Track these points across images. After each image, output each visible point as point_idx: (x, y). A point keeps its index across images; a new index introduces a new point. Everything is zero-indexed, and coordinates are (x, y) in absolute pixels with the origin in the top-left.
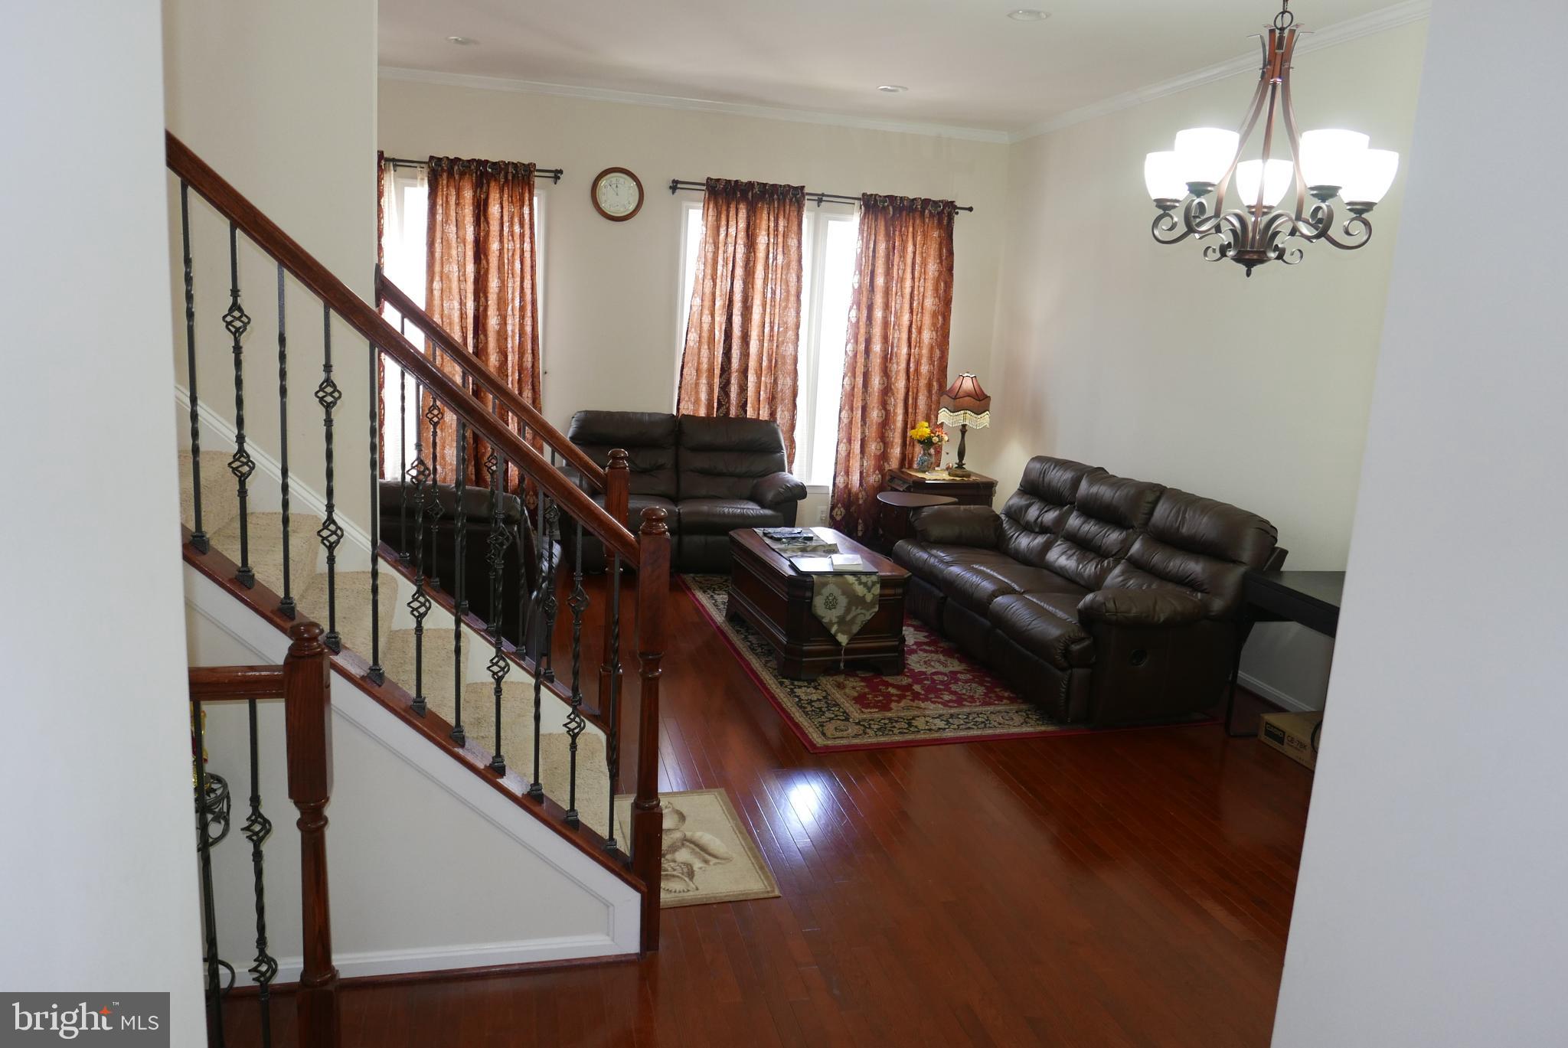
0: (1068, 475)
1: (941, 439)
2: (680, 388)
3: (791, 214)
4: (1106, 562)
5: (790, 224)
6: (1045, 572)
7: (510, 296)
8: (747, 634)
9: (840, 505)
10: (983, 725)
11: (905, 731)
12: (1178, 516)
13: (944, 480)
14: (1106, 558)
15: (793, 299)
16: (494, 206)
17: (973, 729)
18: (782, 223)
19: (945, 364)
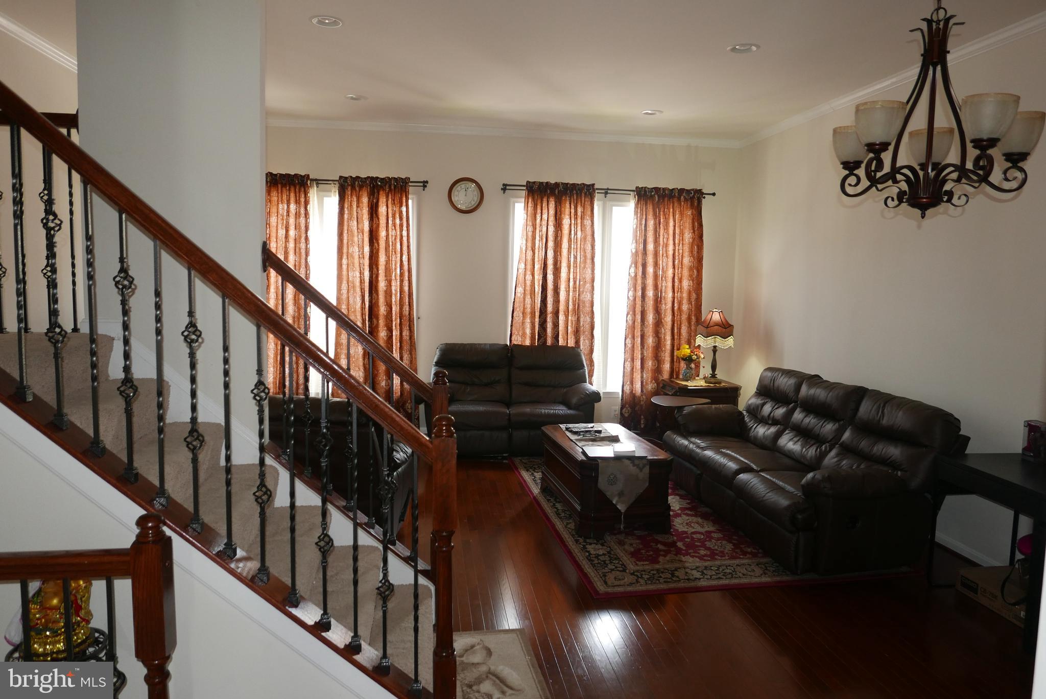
0: (792, 381)
1: (698, 357)
2: (511, 326)
3: (586, 203)
4: (824, 446)
5: (585, 210)
6: (778, 454)
7: (394, 267)
8: (555, 502)
9: (627, 406)
10: (730, 576)
11: (669, 580)
12: (878, 412)
13: (701, 386)
14: (824, 444)
15: (589, 261)
16: (382, 207)
17: (722, 578)
18: (579, 210)
19: (700, 303)
